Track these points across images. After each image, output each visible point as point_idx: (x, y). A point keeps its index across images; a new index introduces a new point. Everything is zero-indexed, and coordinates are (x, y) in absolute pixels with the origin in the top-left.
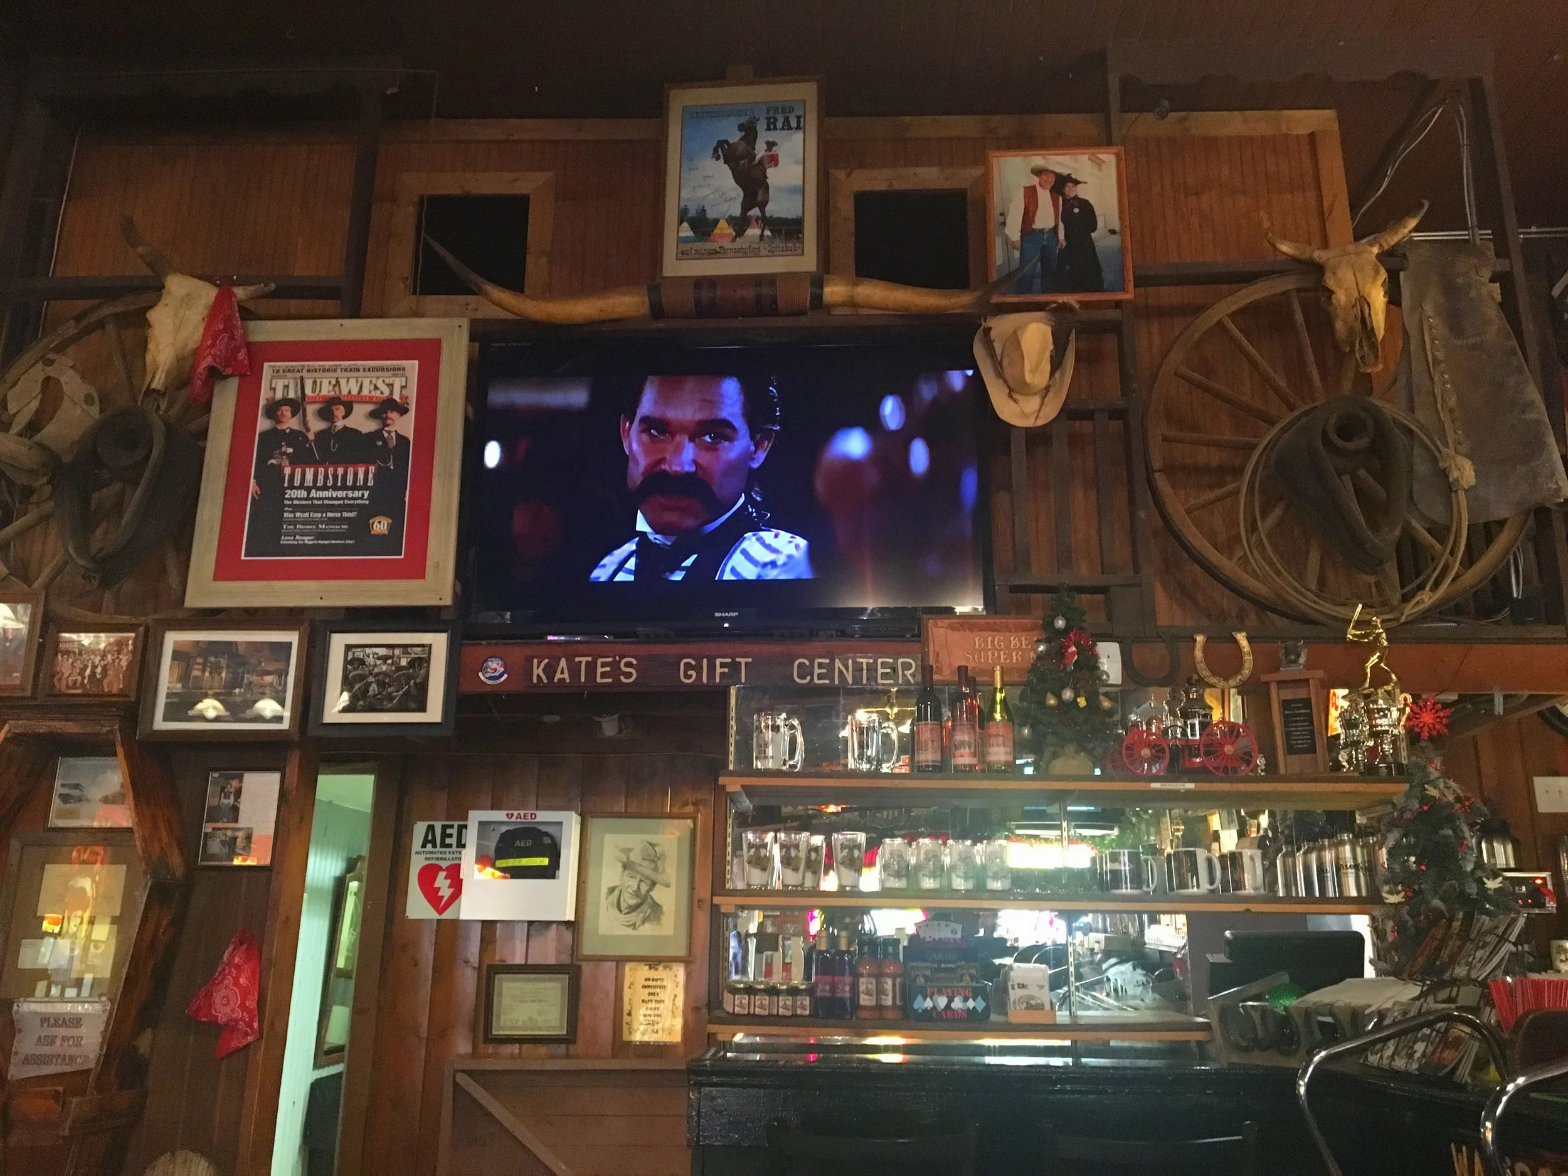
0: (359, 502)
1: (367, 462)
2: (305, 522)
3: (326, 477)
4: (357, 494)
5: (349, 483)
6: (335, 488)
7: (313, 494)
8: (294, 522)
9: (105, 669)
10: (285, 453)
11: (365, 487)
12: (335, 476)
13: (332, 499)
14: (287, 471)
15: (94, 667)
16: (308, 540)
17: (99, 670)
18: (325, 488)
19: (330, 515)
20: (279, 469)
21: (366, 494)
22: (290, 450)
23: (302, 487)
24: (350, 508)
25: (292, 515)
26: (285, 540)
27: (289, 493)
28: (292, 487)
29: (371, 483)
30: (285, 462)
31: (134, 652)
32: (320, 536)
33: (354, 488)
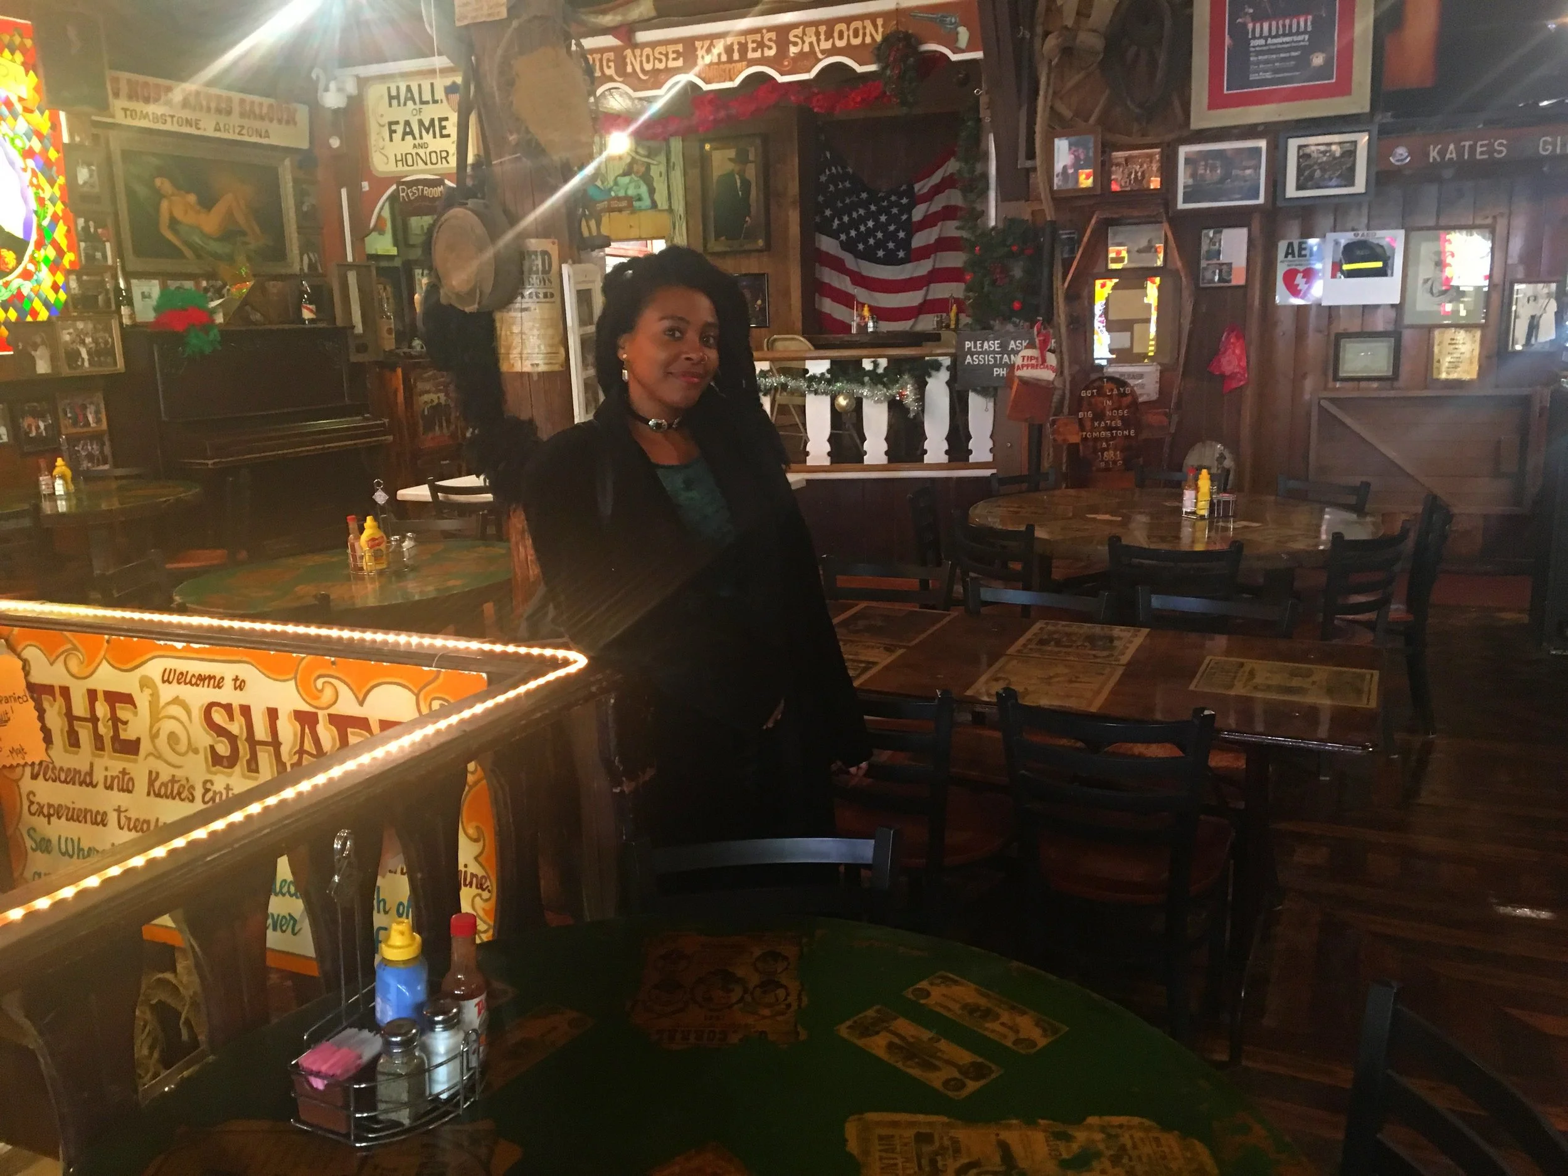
0: (1302, 43)
1: (1307, 13)
2: (1267, 62)
3: (1278, 28)
4: (1300, 38)
5: (1294, 30)
6: (1284, 35)
7: (1270, 41)
8: (1258, 63)
9: (1143, 173)
10: (1246, 14)
11: (1305, 32)
12: (1284, 26)
13: (1283, 43)
14: (1250, 26)
15: (1136, 173)
16: (1268, 75)
17: (1139, 174)
18: (1276, 36)
19: (1282, 55)
20: (1245, 25)
21: (1307, 37)
22: (1251, 11)
23: (1261, 37)
24: (1295, 49)
25: (1255, 58)
26: (1253, 77)
27: (1253, 43)
28: (1254, 38)
29: (1309, 29)
30: (1248, 19)
31: (1161, 161)
32: (1276, 71)
33: (1298, 33)
